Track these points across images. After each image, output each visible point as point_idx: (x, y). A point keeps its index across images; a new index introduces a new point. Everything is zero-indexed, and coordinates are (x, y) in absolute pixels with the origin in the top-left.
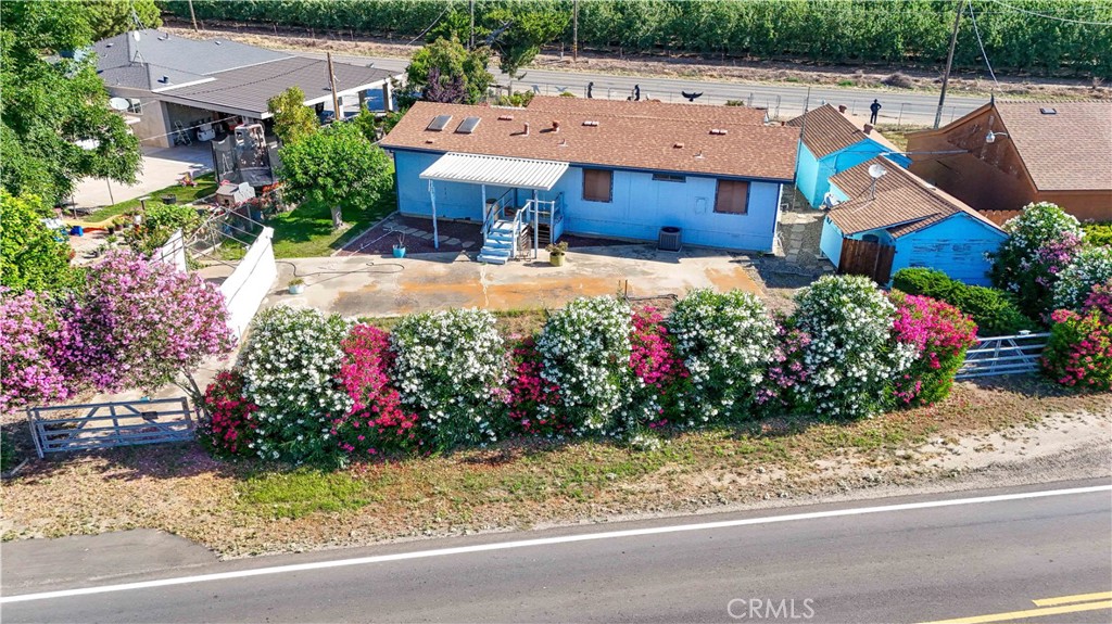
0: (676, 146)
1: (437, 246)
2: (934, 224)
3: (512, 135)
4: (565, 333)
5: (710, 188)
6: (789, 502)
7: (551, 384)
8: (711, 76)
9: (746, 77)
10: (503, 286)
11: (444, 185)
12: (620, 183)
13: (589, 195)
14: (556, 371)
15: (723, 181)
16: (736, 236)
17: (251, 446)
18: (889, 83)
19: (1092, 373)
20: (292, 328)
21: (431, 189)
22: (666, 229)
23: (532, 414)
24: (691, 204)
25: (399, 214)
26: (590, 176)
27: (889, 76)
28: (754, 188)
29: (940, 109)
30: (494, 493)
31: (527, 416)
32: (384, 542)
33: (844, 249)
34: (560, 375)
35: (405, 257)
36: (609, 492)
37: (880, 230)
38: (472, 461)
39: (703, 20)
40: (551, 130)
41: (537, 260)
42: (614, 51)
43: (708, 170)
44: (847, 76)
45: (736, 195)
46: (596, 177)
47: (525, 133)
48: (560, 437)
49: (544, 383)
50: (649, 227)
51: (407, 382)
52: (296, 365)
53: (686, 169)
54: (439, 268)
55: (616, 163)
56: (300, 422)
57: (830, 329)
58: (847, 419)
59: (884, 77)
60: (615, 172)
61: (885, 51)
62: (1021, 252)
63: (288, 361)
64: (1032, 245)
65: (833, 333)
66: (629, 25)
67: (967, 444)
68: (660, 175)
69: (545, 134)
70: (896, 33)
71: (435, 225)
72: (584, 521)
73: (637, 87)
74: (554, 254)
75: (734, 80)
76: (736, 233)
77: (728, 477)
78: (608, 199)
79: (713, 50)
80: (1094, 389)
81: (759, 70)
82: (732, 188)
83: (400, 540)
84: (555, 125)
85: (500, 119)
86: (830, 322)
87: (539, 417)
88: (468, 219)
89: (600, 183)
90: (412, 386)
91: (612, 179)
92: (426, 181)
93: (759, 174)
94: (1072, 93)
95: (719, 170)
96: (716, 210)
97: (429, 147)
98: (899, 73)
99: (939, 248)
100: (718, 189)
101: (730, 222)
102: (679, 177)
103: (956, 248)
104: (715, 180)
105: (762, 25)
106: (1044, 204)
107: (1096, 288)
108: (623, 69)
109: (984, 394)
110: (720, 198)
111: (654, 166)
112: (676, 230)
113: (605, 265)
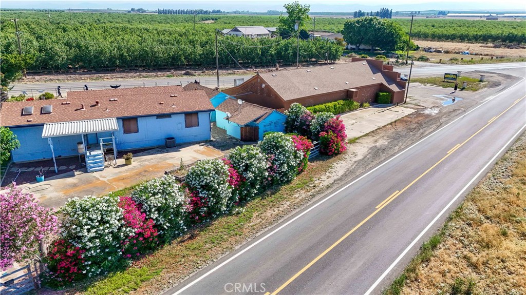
0: (160, 104)
1: (57, 172)
2: (268, 116)
3: (76, 110)
4: (206, 175)
5: (182, 118)
6: (299, 209)
7: (204, 198)
8: (107, 78)
9: (124, 78)
10: (114, 178)
11: (57, 139)
12: (141, 123)
13: (127, 131)
14: (205, 192)
15: (188, 114)
16: (196, 136)
17: (84, 272)
18: (186, 74)
19: (335, 150)
20: (93, 206)
21: (50, 142)
22: (168, 139)
23: (198, 214)
24: (175, 127)
25: (14, 163)
26: (126, 123)
27: (184, 72)
28: (200, 114)
29: (218, 81)
30: (208, 246)
31: (197, 215)
32: (186, 278)
33: (241, 131)
34: (207, 193)
35: (45, 180)
36: (246, 229)
37: (251, 123)
38: (182, 242)
39: (92, 53)
40: (95, 105)
41: (117, 165)
42: (44, 72)
43: (181, 111)
44: (168, 73)
45: (194, 118)
46: (129, 123)
47: (83, 108)
48: (208, 220)
49: (201, 198)
50: (158, 140)
51: (152, 215)
52: (102, 222)
53: (171, 112)
54: (70, 180)
55: (139, 114)
56: (107, 250)
57: (278, 151)
58: (289, 182)
59: (183, 72)
60: (138, 118)
61: (177, 62)
62: (294, 120)
63: (98, 221)
64: (297, 117)
65: (280, 153)
66: (51, 58)
67: (323, 178)
68: (160, 116)
69: (92, 108)
70: (180, 55)
71: (54, 161)
72: (249, 240)
73: (86, 86)
74: (127, 159)
75: (120, 79)
76: (196, 135)
77: (276, 210)
78: (137, 131)
79: (101, 67)
80: (336, 154)
81: (129, 74)
82: (191, 117)
83: (191, 275)
84: (97, 103)
85: (62, 104)
86: (277, 149)
87: (202, 214)
88: (60, 156)
89: (132, 125)
90: (155, 215)
91: (137, 122)
92: (46, 139)
93: (201, 109)
94: (247, 72)
95: (185, 110)
96: (186, 127)
97: (30, 123)
98: (188, 70)
99: (270, 124)
100: (185, 118)
101: (193, 131)
102: (168, 115)
103: (275, 123)
104: (184, 114)
105: (122, 54)
106: (295, 103)
107: (326, 124)
108: (58, 80)
109: (313, 164)
110: (187, 121)
111: (157, 113)
112: (173, 138)
113: (152, 159)
